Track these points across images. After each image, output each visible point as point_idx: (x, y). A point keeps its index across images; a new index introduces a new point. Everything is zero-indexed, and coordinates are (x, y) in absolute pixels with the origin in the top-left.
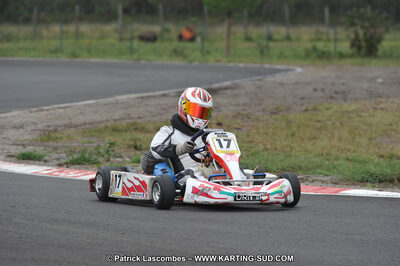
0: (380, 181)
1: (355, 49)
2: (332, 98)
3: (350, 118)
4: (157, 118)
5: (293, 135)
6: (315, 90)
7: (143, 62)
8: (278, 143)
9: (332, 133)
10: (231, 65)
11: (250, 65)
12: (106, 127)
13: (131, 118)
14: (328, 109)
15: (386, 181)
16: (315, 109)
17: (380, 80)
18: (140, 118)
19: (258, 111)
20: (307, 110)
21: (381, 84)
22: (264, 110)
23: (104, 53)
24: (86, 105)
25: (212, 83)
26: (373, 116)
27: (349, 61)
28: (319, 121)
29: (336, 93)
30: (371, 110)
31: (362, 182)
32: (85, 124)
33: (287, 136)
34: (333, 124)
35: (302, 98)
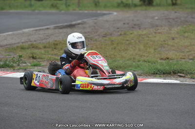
0: (164, 74)
1: (142, 2)
2: (133, 27)
3: (143, 38)
4: (44, 41)
5: (115, 48)
6: (124, 24)
7: (36, 11)
8: (108, 53)
9: (135, 47)
10: (81, 11)
11: (90, 12)
12: (17, 47)
13: (31, 42)
14: (131, 34)
15: (167, 73)
16: (125, 34)
17: (156, 18)
18: (35, 41)
19: (96, 36)
20: (121, 35)
21: (157, 19)
22: (99, 35)
23: (17, 7)
24: (7, 35)
25: (72, 21)
26: (155, 37)
27: (139, 8)
28: (128, 40)
29: (135, 25)
30: (154, 33)
31: (154, 74)
32: (7, 45)
33: (112, 49)
34: (135, 41)
35: (118, 28)
